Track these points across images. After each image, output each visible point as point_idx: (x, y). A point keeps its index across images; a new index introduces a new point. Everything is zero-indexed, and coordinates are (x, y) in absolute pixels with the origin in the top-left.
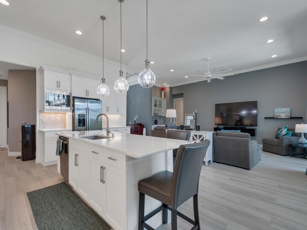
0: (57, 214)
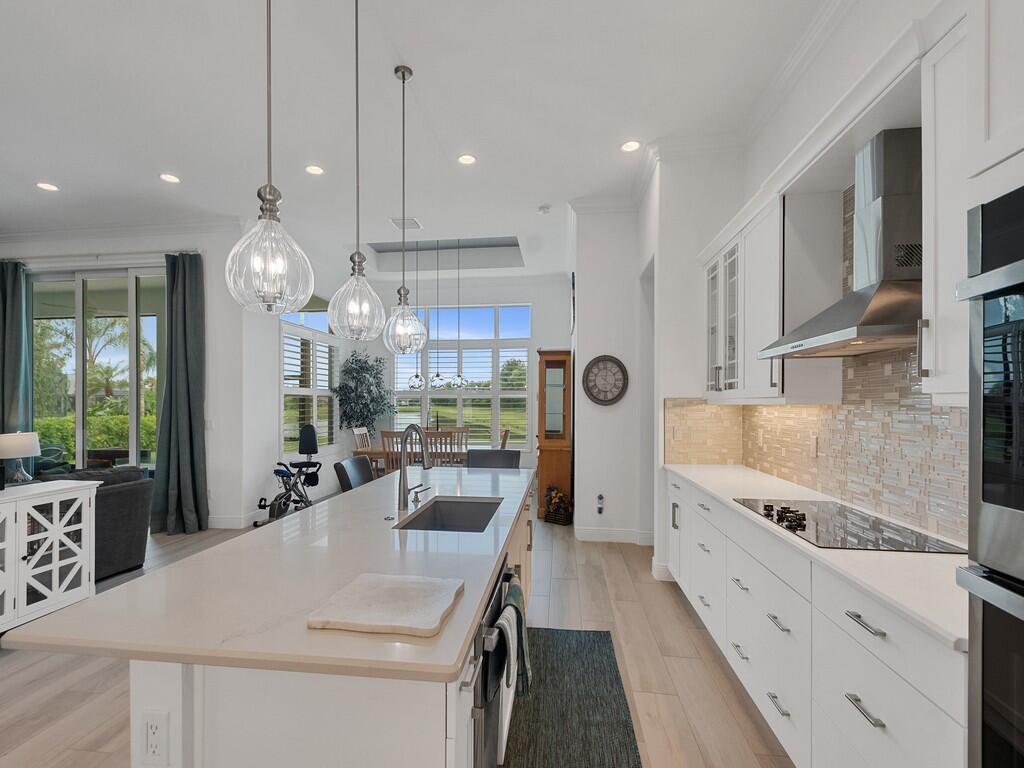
0: (581, 703)
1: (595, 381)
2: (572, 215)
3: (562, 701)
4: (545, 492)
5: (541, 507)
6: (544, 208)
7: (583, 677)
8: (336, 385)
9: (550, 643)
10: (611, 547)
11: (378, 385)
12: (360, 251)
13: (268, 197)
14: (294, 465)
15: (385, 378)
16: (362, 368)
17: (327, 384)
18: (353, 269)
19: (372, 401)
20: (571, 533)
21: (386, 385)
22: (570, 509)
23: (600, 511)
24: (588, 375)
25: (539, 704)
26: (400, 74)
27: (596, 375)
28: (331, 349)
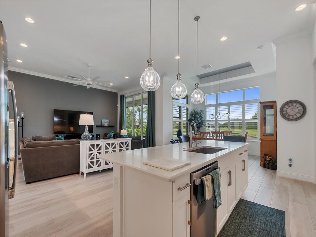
0: (261, 231)
1: (286, 111)
2: (274, 47)
3: (252, 227)
4: (263, 156)
5: (261, 161)
6: (260, 47)
7: (265, 223)
8: (189, 119)
9: (253, 207)
10: (296, 181)
11: (201, 119)
12: (180, 73)
13: (150, 61)
14: (176, 140)
15: (203, 116)
16: (196, 114)
17: (186, 118)
18: (177, 78)
19: (199, 123)
20: (275, 173)
21: (203, 119)
22: (276, 164)
23: (290, 165)
24: (283, 109)
25: (241, 224)
26: (196, 19)
27: (287, 109)
28: (187, 109)
